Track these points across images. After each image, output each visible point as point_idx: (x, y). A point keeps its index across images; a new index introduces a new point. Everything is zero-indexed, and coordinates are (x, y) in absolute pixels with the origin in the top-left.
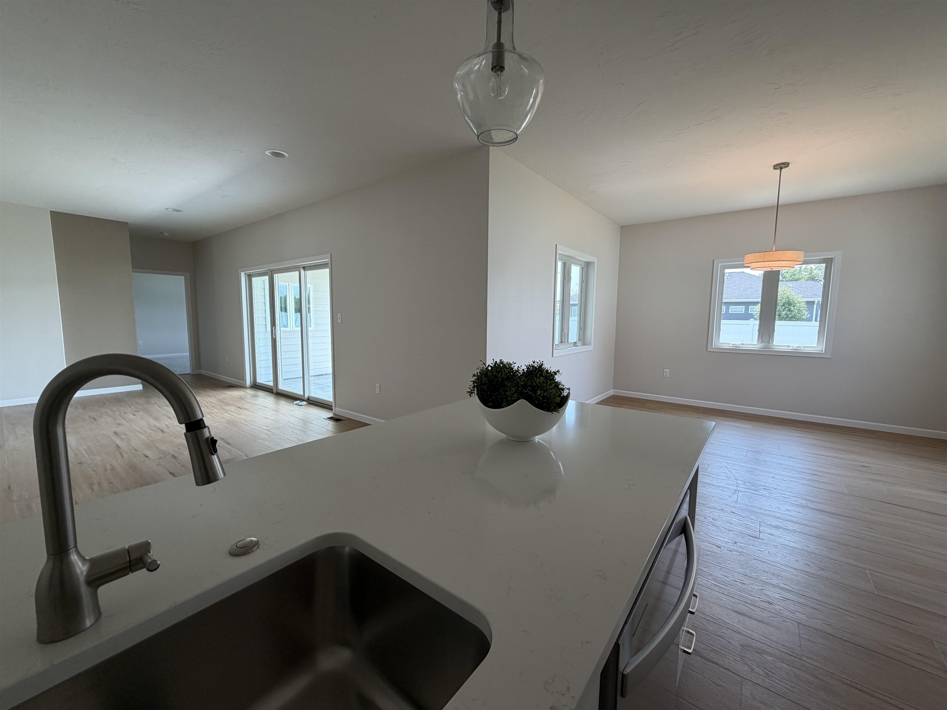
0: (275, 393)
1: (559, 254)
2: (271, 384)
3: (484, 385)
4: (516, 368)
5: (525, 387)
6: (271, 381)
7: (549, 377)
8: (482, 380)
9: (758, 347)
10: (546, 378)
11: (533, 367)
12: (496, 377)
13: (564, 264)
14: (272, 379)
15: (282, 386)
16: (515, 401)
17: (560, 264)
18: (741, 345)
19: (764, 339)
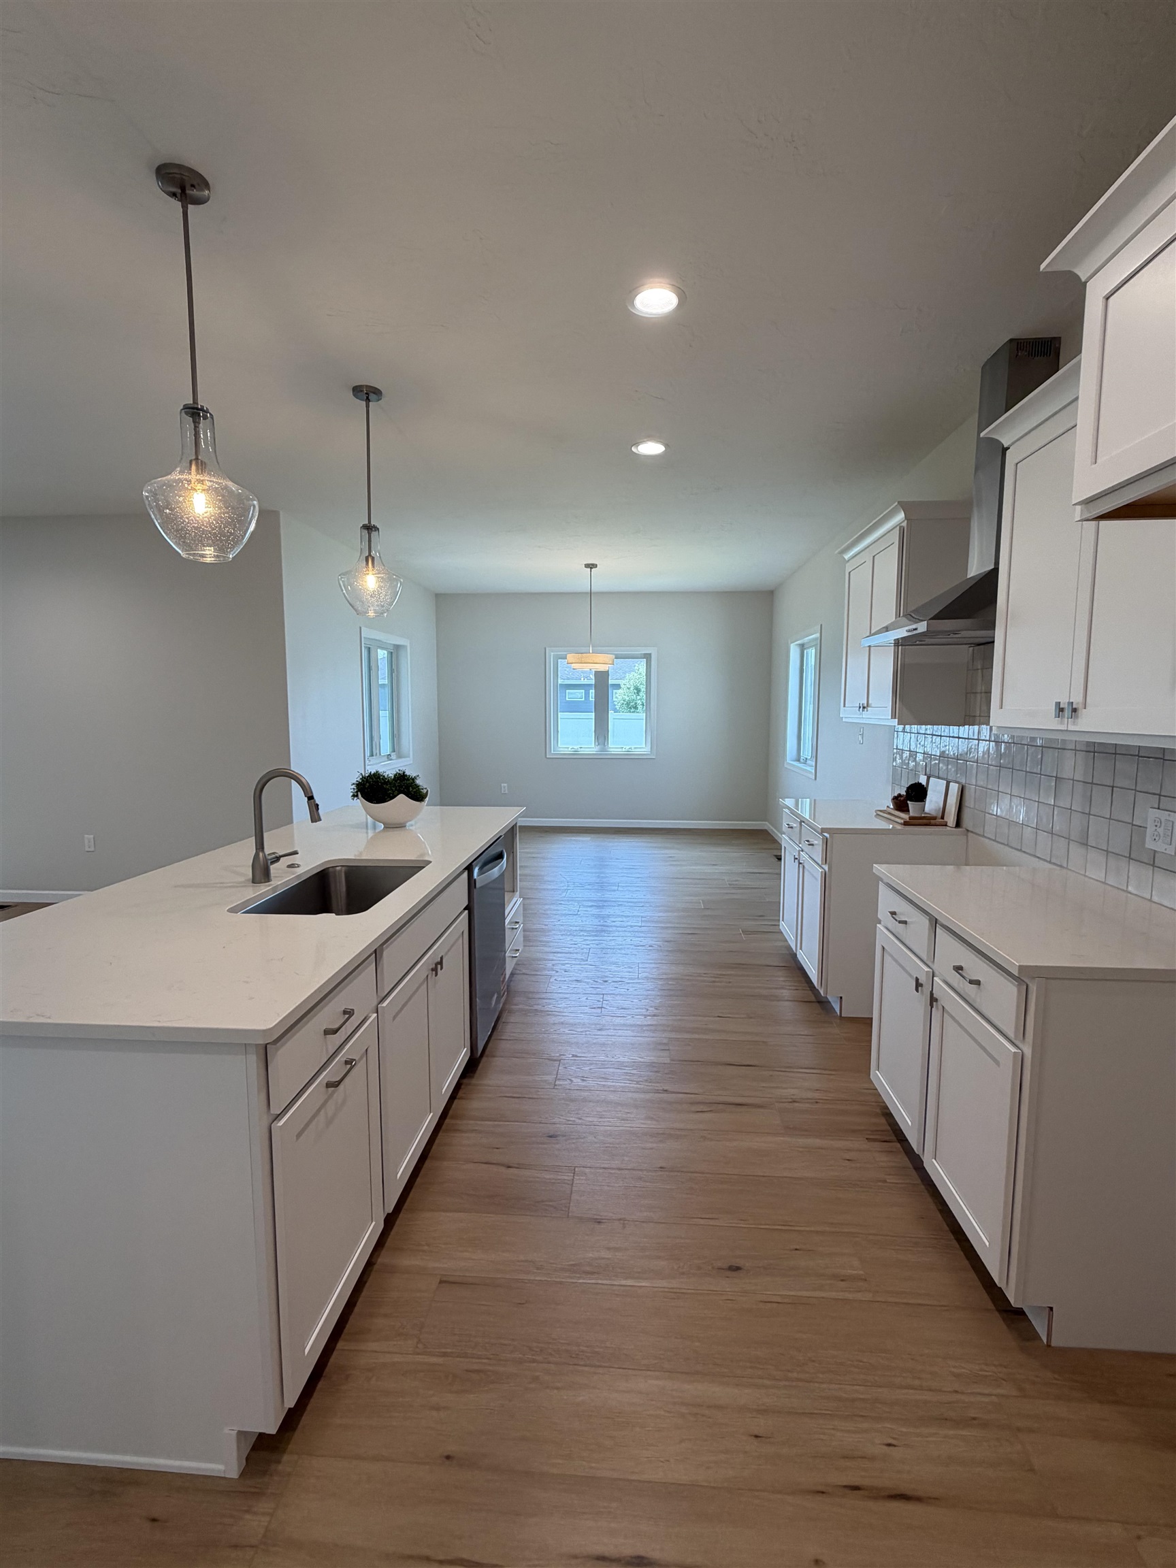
1: (364, 638)
3: (365, 789)
4: (386, 776)
5: (397, 787)
8: (364, 785)
9: (595, 750)
10: (412, 781)
12: (374, 782)
13: (369, 651)
16: (394, 797)
17: (364, 649)
18: (579, 750)
19: (600, 741)
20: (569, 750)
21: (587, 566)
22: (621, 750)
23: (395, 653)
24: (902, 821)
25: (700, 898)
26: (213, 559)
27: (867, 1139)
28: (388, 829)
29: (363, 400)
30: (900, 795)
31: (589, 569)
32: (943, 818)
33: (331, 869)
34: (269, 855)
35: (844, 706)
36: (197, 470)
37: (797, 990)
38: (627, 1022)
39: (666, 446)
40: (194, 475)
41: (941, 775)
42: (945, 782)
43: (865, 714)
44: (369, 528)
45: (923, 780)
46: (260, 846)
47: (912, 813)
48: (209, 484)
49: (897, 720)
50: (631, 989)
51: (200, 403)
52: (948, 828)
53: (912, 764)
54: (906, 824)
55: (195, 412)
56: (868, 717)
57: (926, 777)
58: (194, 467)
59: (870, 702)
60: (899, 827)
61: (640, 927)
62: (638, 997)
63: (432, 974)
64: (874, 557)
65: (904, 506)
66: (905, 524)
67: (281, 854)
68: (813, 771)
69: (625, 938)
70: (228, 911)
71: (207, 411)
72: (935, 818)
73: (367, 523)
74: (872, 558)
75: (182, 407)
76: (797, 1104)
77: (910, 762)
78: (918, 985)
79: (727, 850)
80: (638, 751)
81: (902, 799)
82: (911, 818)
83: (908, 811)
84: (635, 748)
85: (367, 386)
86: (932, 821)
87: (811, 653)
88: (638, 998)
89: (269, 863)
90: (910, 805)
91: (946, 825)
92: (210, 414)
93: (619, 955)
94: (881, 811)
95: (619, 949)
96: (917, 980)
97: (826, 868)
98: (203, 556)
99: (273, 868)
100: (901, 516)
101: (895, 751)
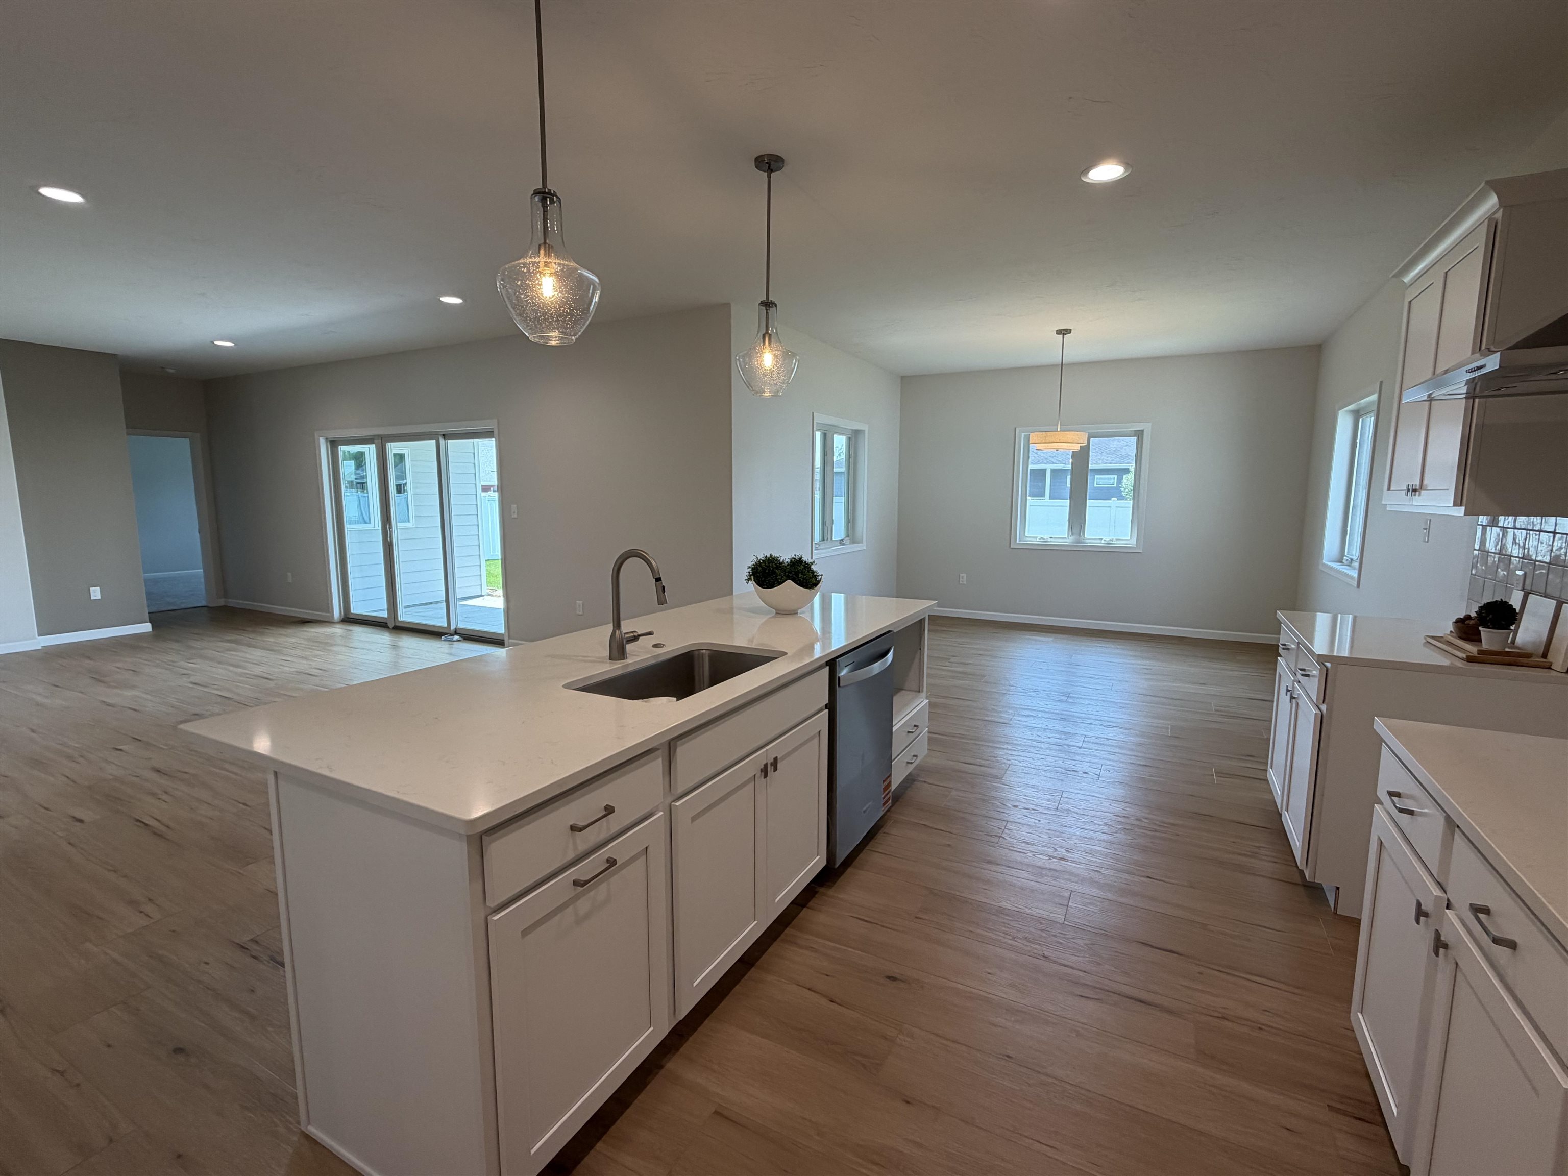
0: (391, 627)
1: (817, 423)
2: (385, 614)
3: (759, 573)
4: (781, 560)
5: (789, 572)
6: (384, 610)
7: (808, 566)
8: (758, 569)
9: (1068, 541)
10: (805, 567)
11: (795, 559)
12: (768, 567)
13: (825, 436)
14: (386, 607)
15: (404, 616)
16: (784, 582)
17: (818, 435)
18: (1049, 540)
19: (1074, 531)
20: (1038, 540)
21: (1059, 332)
22: (1099, 541)
23: (854, 438)
24: (1464, 656)
25: (1169, 722)
26: (558, 342)
27: (1328, 1106)
28: (779, 616)
29: (765, 172)
30: (1468, 617)
31: (1061, 336)
32: (1545, 655)
33: (696, 653)
34: (625, 634)
35: (1389, 489)
36: (545, 255)
37: (1275, 862)
38: (1026, 860)
39: (1127, 165)
40: (542, 259)
41: (1549, 591)
42: (1555, 602)
43: (1417, 500)
44: (767, 304)
45: (1515, 601)
46: (617, 625)
47: (1485, 645)
48: (556, 267)
49: (1463, 508)
50: (1043, 821)
51: (551, 187)
52: (1553, 673)
53: (1502, 573)
54: (1470, 659)
55: (545, 195)
56: (1423, 504)
57: (1523, 593)
58: (542, 252)
59: (1425, 482)
60: (1459, 664)
61: (1080, 748)
62: (1049, 832)
63: (761, 775)
64: (1446, 273)
65: (1495, 186)
66: (1499, 215)
67: (640, 633)
68: (1356, 576)
69: (1056, 759)
70: (563, 686)
71: (555, 194)
72: (1528, 656)
73: (765, 299)
74: (1443, 275)
75: (532, 192)
76: (1226, 1023)
77: (1499, 570)
78: (1420, 913)
79: (1226, 667)
80: (1121, 544)
81: (1472, 622)
82: (1481, 652)
83: (1480, 641)
84: (1117, 540)
85: (767, 154)
86: (1525, 660)
87: (1370, 421)
88: (1048, 834)
89: (625, 642)
90: (1482, 633)
91: (1550, 668)
92: (557, 197)
93: (1043, 778)
94: (1433, 637)
95: (1045, 771)
96: (1419, 905)
97: (1324, 708)
98: (549, 339)
99: (629, 647)
100: (1493, 200)
101: (1476, 553)
